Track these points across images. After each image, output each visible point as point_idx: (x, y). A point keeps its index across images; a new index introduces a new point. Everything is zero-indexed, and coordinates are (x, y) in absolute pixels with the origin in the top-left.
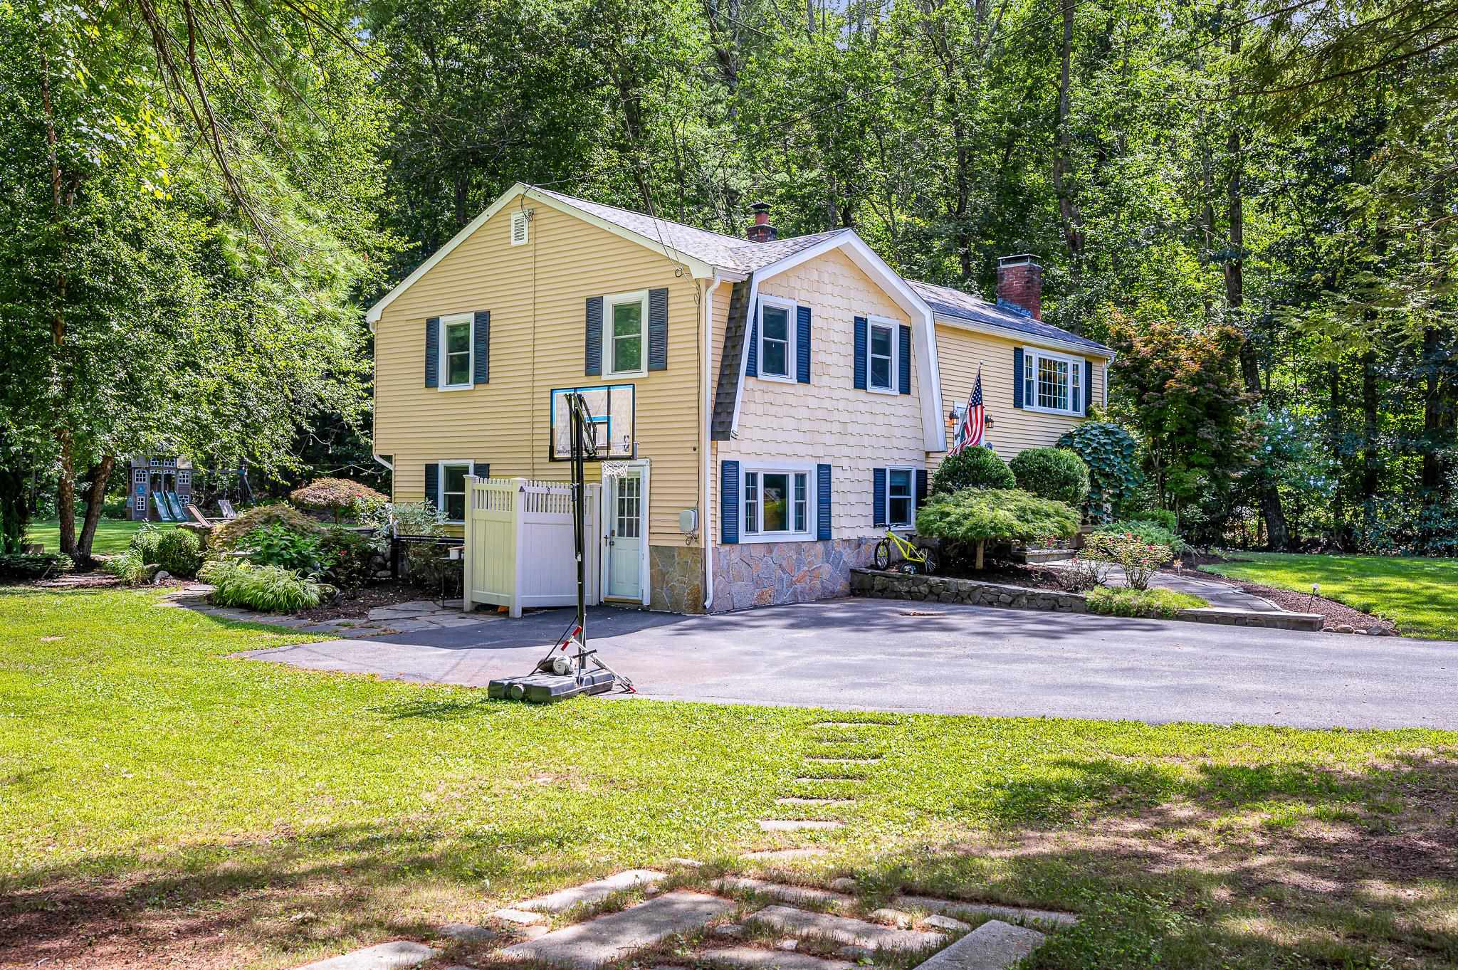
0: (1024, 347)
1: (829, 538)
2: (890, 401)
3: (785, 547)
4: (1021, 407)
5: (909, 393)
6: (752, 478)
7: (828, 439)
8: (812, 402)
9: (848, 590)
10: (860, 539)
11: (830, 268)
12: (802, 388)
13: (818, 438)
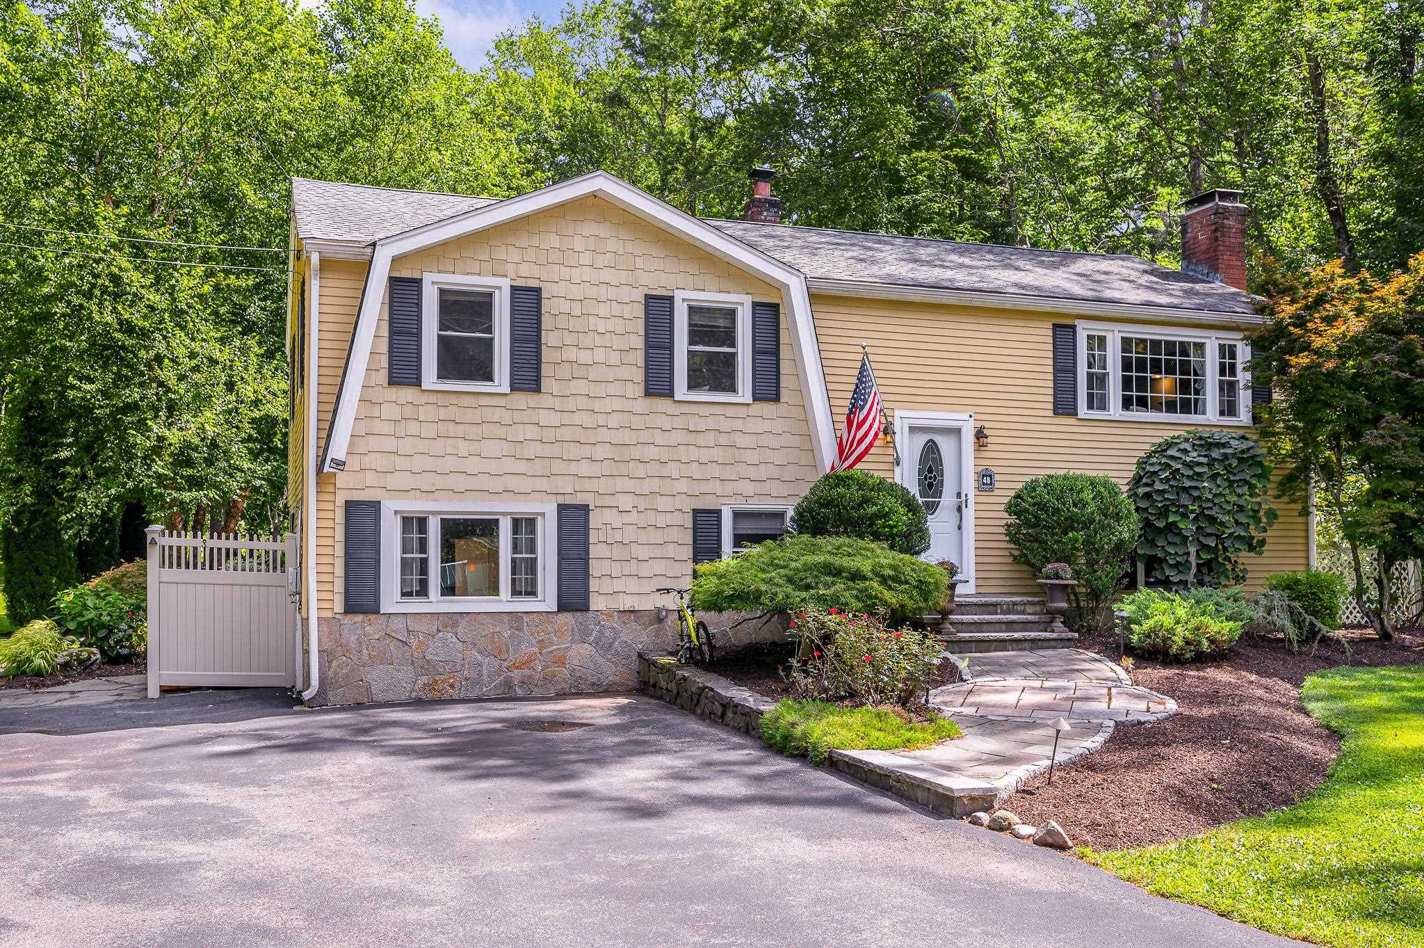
0: (1077, 322)
1: (585, 608)
2: (742, 412)
3: (487, 619)
4: (1073, 412)
5: (776, 398)
6: (415, 524)
7: (584, 469)
8: (545, 418)
9: (633, 682)
10: (659, 610)
11: (590, 228)
12: (522, 400)
13: (559, 467)
